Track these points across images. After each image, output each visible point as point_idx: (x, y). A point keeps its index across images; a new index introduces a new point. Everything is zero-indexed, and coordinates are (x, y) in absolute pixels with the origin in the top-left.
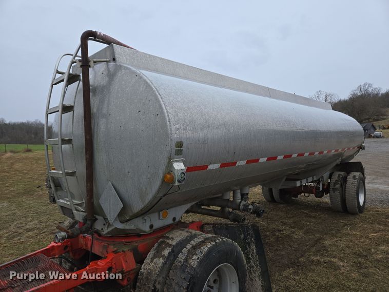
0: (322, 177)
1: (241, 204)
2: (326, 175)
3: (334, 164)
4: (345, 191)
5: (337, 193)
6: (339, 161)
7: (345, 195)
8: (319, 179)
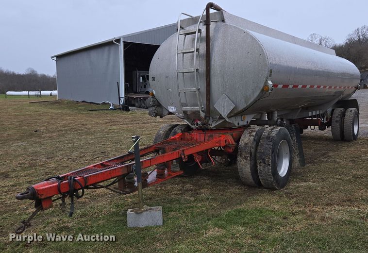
0: (327, 111)
1: (278, 121)
2: (329, 110)
3: (336, 101)
4: (344, 122)
5: (338, 125)
6: (340, 98)
7: (343, 126)
8: (324, 114)
